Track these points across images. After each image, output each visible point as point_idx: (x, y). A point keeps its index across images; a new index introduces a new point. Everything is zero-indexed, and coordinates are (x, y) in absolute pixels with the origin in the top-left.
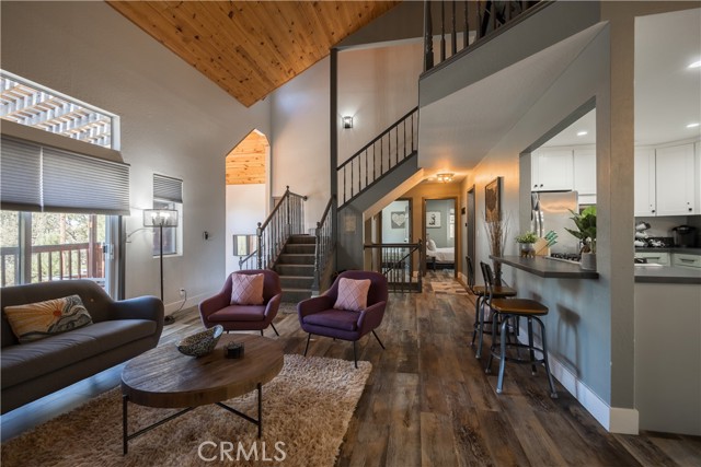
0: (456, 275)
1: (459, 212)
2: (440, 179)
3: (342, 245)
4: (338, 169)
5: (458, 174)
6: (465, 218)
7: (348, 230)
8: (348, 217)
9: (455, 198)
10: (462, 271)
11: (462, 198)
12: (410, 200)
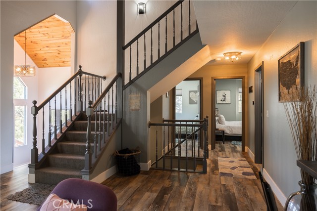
0: (243, 149)
1: (247, 90)
2: (227, 58)
3: (127, 122)
4: (124, 48)
5: (246, 53)
6: (252, 97)
7: (133, 107)
8: (133, 96)
9: (243, 78)
10: (249, 146)
11: (249, 78)
12: (201, 80)
